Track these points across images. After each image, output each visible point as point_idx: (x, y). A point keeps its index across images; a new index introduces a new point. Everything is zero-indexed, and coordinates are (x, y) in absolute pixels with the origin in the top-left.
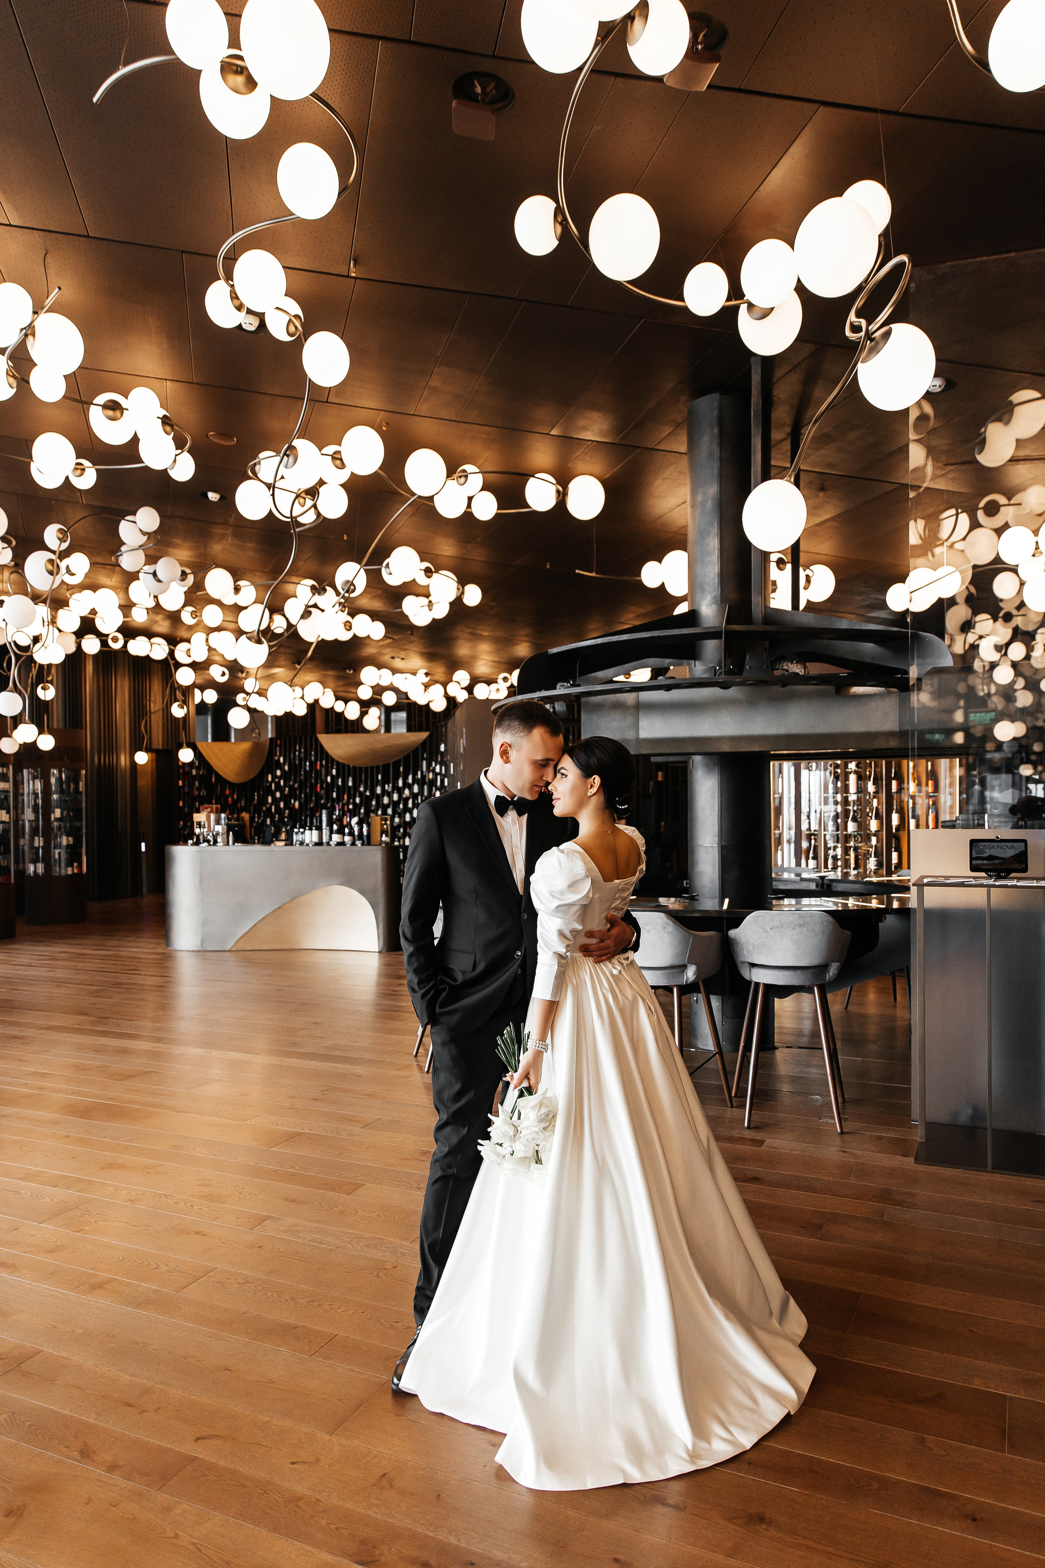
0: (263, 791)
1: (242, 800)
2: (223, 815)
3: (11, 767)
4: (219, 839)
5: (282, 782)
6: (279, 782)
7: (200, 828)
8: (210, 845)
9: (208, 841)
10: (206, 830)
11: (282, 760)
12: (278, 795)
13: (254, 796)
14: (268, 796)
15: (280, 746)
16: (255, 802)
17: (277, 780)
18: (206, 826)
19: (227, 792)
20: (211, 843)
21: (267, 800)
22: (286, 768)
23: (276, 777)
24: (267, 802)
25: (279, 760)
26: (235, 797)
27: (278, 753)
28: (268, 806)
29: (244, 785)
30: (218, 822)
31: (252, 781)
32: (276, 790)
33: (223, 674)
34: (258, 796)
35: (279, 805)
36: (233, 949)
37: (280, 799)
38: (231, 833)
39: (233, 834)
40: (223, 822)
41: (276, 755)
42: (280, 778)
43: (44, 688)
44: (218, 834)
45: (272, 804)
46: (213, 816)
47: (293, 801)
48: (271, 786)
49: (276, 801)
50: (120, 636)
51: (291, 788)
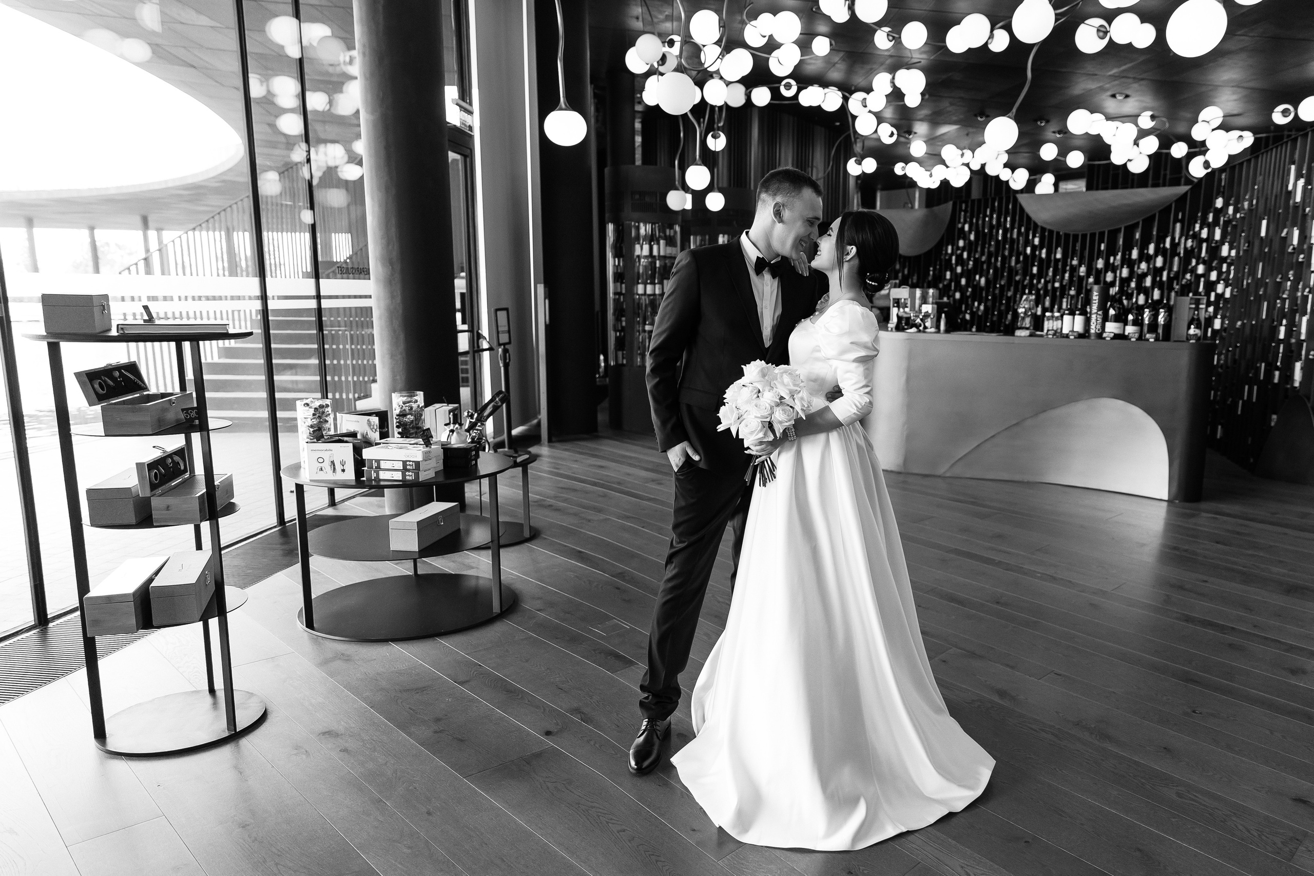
0: (941, 265)
1: (913, 275)
2: (931, 291)
4: (928, 324)
5: (965, 255)
6: (962, 255)
7: (898, 307)
8: (919, 331)
9: (917, 326)
10: (907, 310)
11: (967, 227)
12: (959, 269)
13: (930, 271)
14: (946, 271)
15: (966, 211)
16: (930, 278)
17: (959, 252)
18: (909, 305)
20: (921, 328)
21: (945, 275)
22: (972, 237)
23: (958, 248)
24: (945, 279)
25: (963, 227)
26: (906, 272)
27: (962, 220)
28: (945, 283)
29: (917, 258)
30: (924, 301)
31: (928, 254)
32: (957, 265)
33: (892, 135)
34: (934, 271)
35: (960, 282)
36: (948, 475)
37: (962, 275)
38: (943, 315)
39: (946, 317)
40: (931, 300)
41: (959, 222)
42: (963, 249)
43: (714, 137)
44: (927, 315)
45: (951, 280)
46: (918, 292)
47: (977, 277)
48: (950, 259)
49: (956, 278)
50: (793, 82)
51: (976, 261)
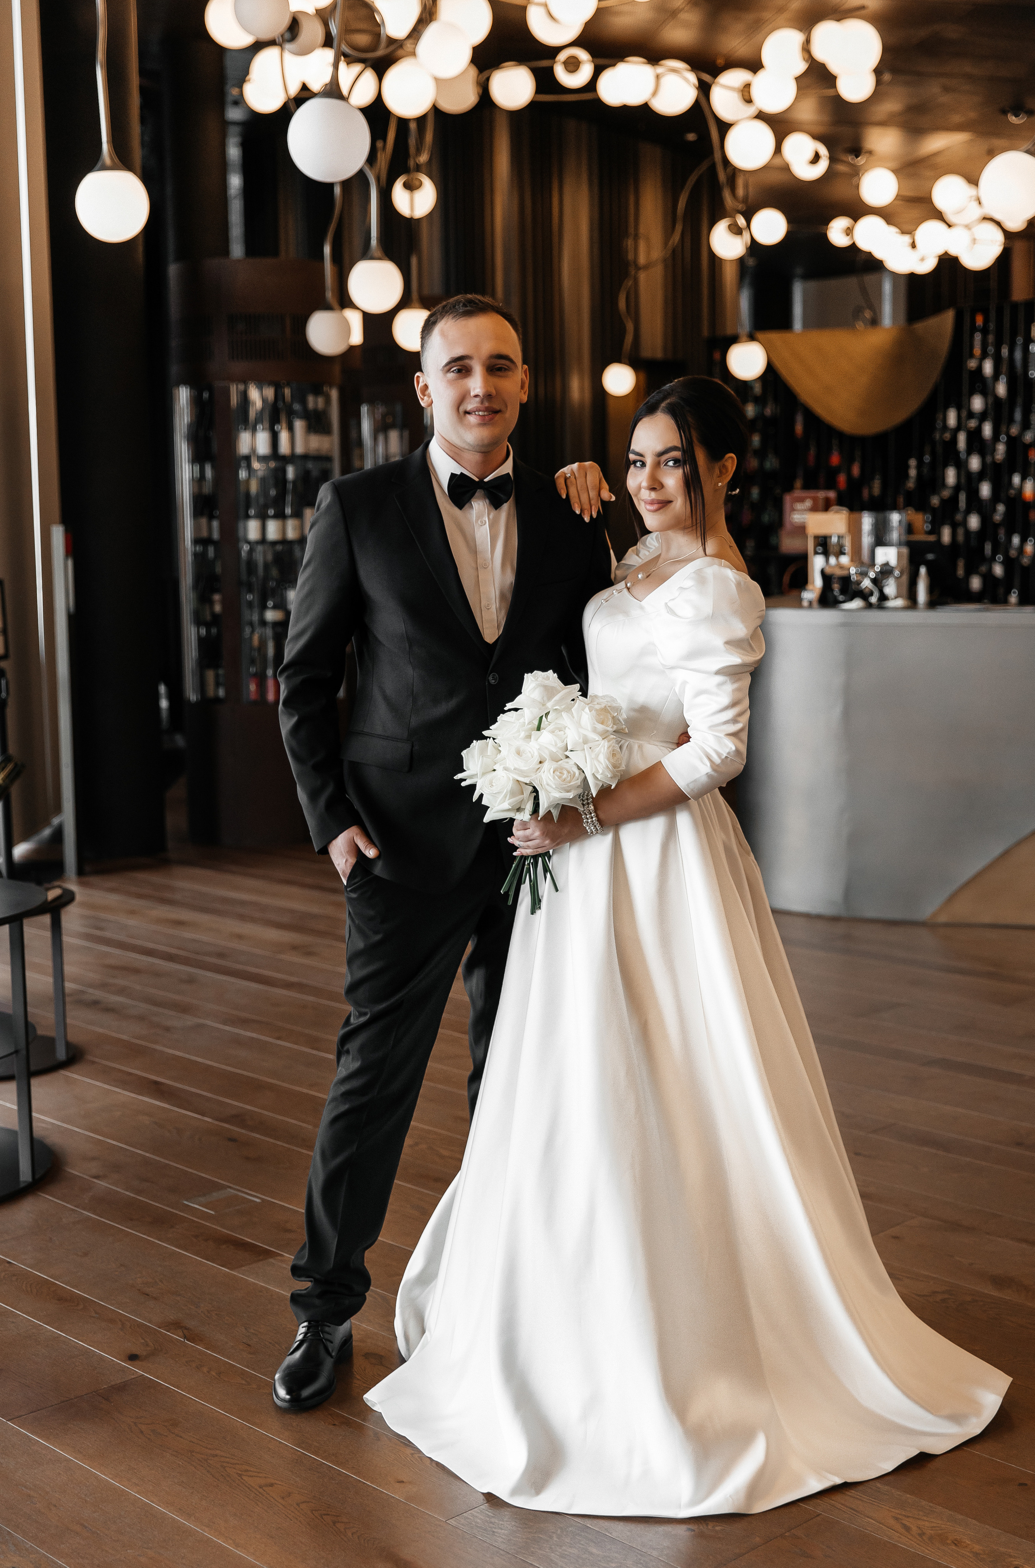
0: (933, 454)
1: (873, 479)
2: (895, 518)
3: (334, 394)
4: (890, 589)
5: (987, 430)
6: (979, 429)
7: (826, 553)
8: (870, 606)
9: (864, 595)
10: (845, 560)
11: (988, 368)
12: (975, 463)
13: (907, 467)
14: (945, 465)
15: (985, 331)
16: (911, 484)
17: (973, 424)
18: (848, 548)
19: (835, 459)
20: (874, 599)
21: (943, 478)
22: (1001, 389)
23: (971, 415)
24: (944, 485)
25: (980, 368)
26: (856, 470)
27: (977, 351)
28: (946, 494)
29: (880, 440)
30: (880, 540)
31: (904, 429)
32: (970, 451)
33: (816, 159)
34: (919, 467)
35: (977, 491)
36: (943, 918)
37: (981, 475)
38: (923, 570)
39: (929, 573)
40: (895, 536)
41: (971, 356)
42: (983, 417)
43: (410, 187)
44: (886, 571)
45: (957, 488)
46: (867, 521)
47: (1016, 479)
48: (954, 441)
49: (969, 482)
50: (583, 55)
51: (1013, 444)
